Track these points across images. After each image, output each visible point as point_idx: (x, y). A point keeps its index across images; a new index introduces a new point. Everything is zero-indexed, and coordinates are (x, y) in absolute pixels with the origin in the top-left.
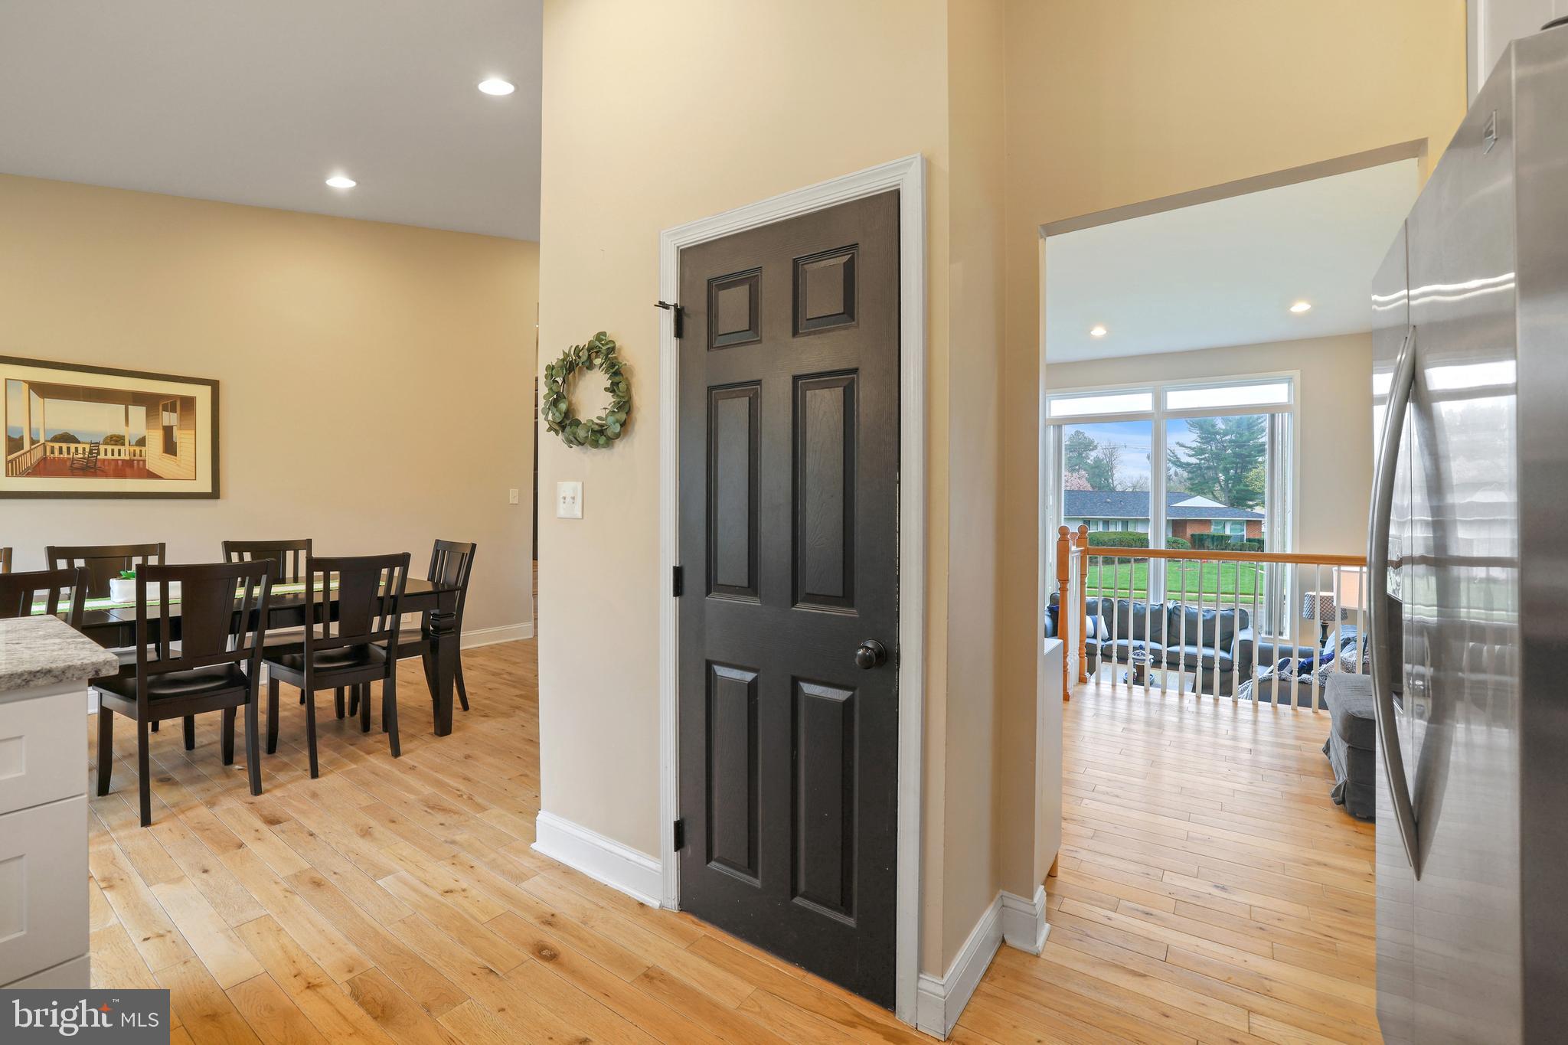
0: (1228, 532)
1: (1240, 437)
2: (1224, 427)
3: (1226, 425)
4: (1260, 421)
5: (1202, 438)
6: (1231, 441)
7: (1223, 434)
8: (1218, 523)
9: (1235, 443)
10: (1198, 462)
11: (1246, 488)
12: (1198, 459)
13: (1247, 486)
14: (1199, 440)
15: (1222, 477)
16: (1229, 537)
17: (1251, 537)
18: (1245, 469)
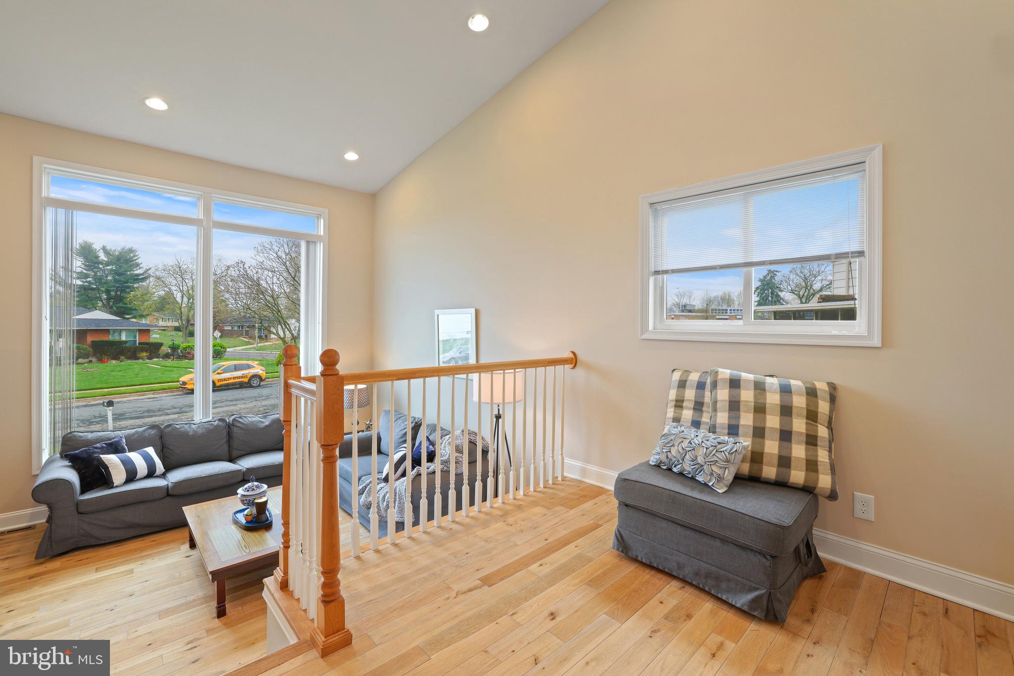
0: (124, 338)
1: (120, 268)
2: (106, 259)
3: (108, 258)
4: (135, 258)
5: (86, 266)
6: (111, 270)
7: (105, 264)
8: (115, 331)
9: (116, 273)
10: (82, 283)
11: (125, 306)
12: (82, 281)
13: (126, 304)
14: (82, 266)
15: (104, 296)
16: (126, 342)
17: (142, 341)
18: (123, 291)
